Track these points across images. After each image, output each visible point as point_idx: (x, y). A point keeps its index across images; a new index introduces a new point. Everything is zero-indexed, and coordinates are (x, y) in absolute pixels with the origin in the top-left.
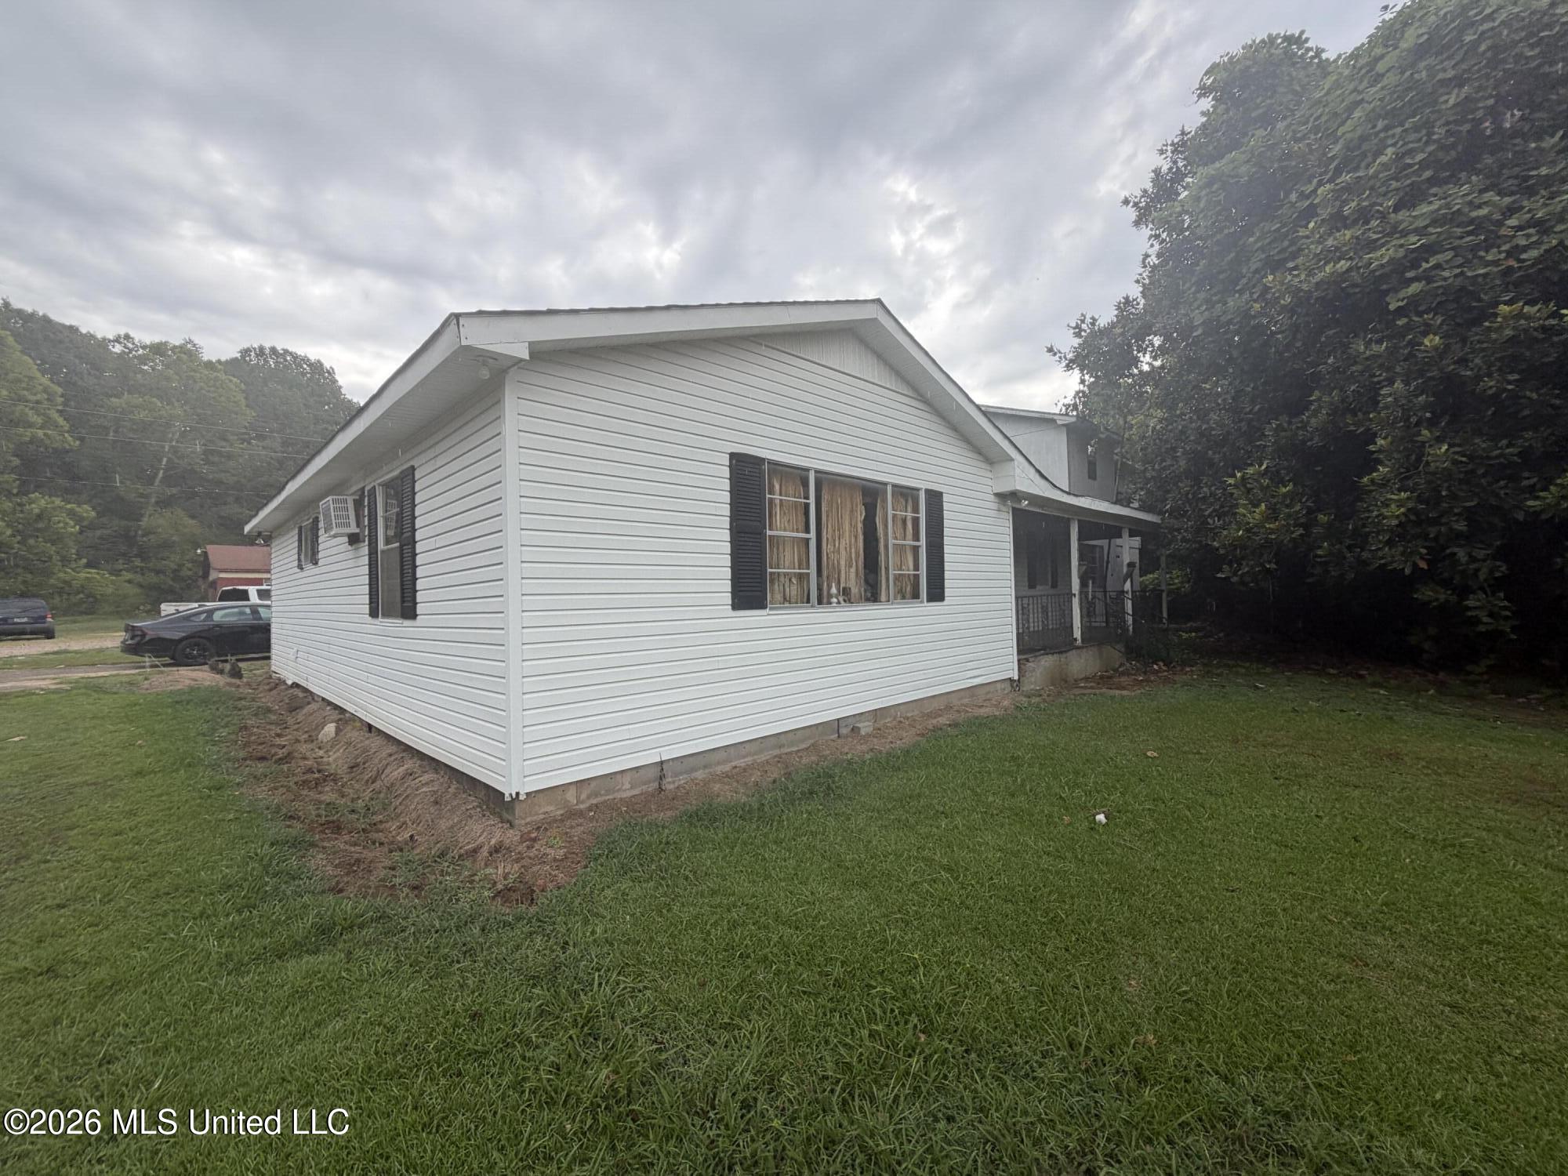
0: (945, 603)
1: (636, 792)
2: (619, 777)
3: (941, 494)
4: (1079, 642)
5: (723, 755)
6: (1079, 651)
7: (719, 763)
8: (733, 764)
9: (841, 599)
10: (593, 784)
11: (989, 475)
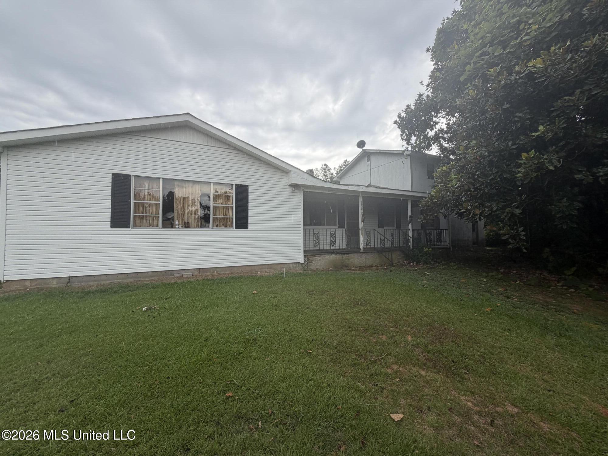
0: (248, 229)
1: (57, 286)
2: (51, 280)
3: (248, 186)
4: (362, 250)
5: (105, 277)
6: (360, 254)
7: (102, 280)
8: (111, 281)
9: (180, 226)
10: (38, 281)
11: (286, 178)
